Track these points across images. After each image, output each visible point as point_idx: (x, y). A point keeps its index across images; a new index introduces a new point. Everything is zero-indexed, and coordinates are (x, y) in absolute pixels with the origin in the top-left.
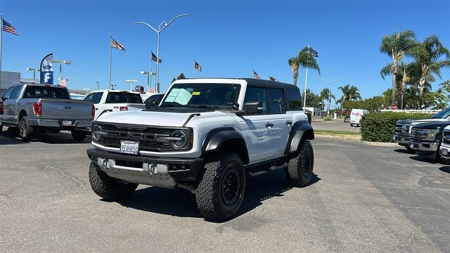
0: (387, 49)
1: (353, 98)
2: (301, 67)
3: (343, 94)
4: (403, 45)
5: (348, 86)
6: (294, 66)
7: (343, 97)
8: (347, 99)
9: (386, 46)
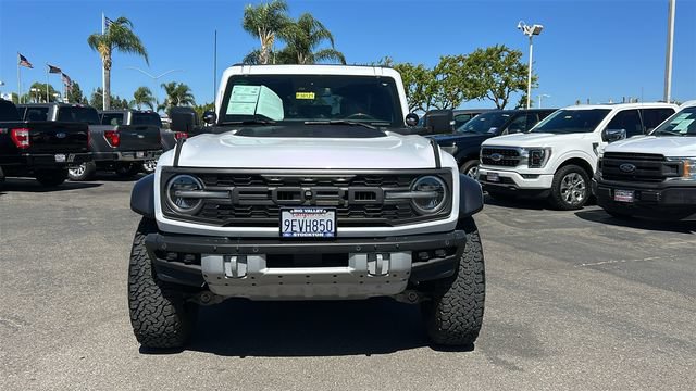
0: (251, 26)
1: (183, 102)
2: (115, 50)
3: (168, 97)
4: (272, 23)
5: (174, 84)
6: (103, 48)
7: (166, 100)
8: (174, 104)
9: (249, 22)
